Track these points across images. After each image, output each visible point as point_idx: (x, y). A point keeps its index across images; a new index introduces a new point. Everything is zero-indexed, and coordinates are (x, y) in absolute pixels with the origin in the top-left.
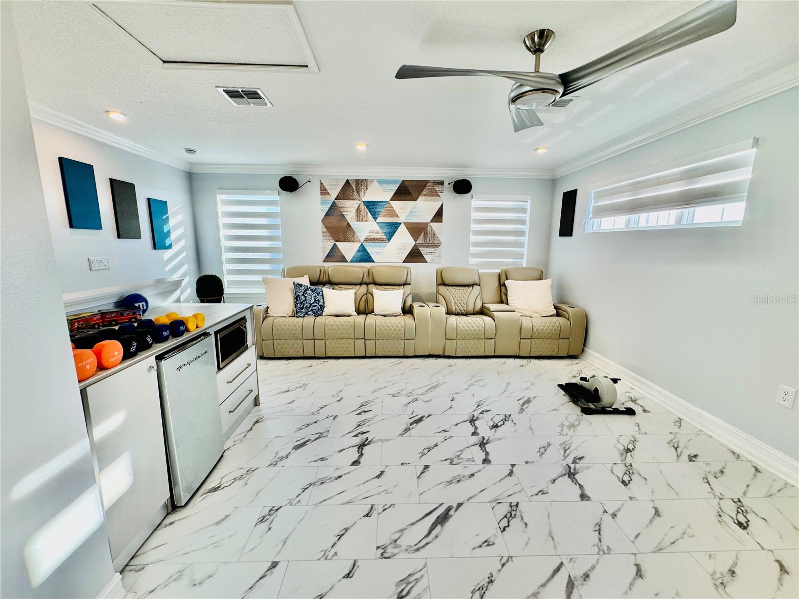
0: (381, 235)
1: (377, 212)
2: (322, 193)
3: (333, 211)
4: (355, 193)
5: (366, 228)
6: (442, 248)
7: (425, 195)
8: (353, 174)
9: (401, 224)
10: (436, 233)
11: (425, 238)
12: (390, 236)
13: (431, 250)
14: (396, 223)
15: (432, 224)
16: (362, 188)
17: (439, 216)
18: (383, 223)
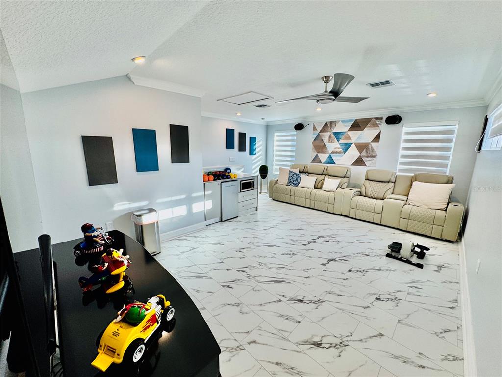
0: (341, 150)
1: (340, 137)
2: (314, 130)
3: (318, 138)
4: (329, 128)
5: (333, 146)
6: (378, 158)
7: (370, 126)
8: (329, 119)
9: (352, 144)
10: (375, 148)
11: (367, 152)
12: (345, 150)
13: (370, 159)
14: (350, 143)
15: (372, 144)
16: (333, 125)
17: (377, 138)
18: (342, 143)
